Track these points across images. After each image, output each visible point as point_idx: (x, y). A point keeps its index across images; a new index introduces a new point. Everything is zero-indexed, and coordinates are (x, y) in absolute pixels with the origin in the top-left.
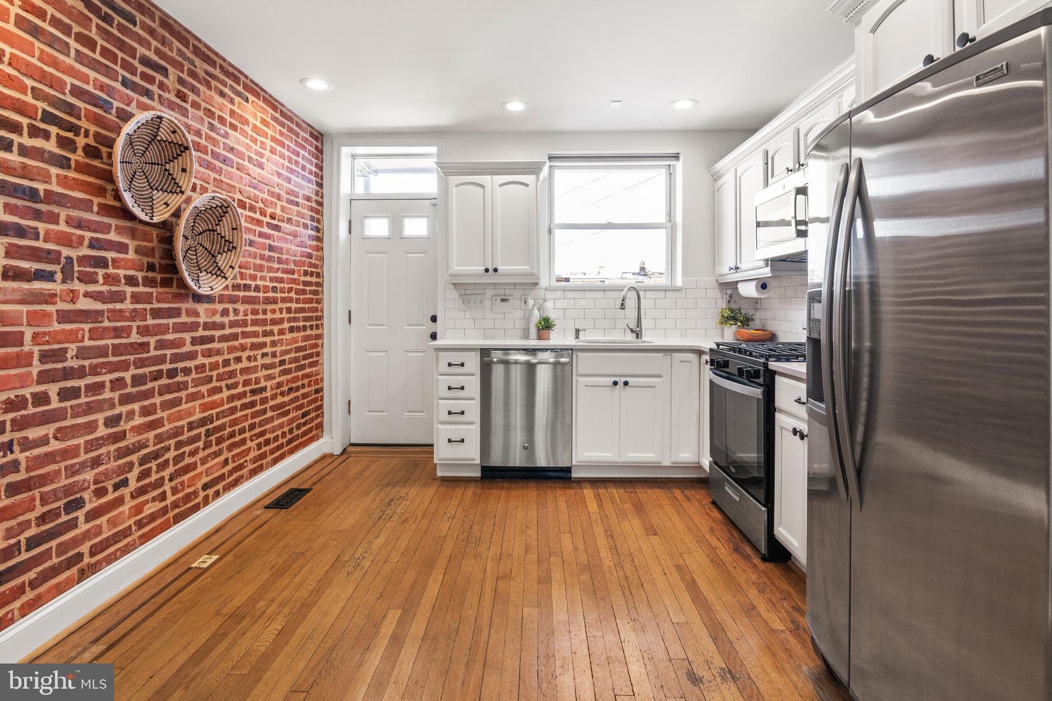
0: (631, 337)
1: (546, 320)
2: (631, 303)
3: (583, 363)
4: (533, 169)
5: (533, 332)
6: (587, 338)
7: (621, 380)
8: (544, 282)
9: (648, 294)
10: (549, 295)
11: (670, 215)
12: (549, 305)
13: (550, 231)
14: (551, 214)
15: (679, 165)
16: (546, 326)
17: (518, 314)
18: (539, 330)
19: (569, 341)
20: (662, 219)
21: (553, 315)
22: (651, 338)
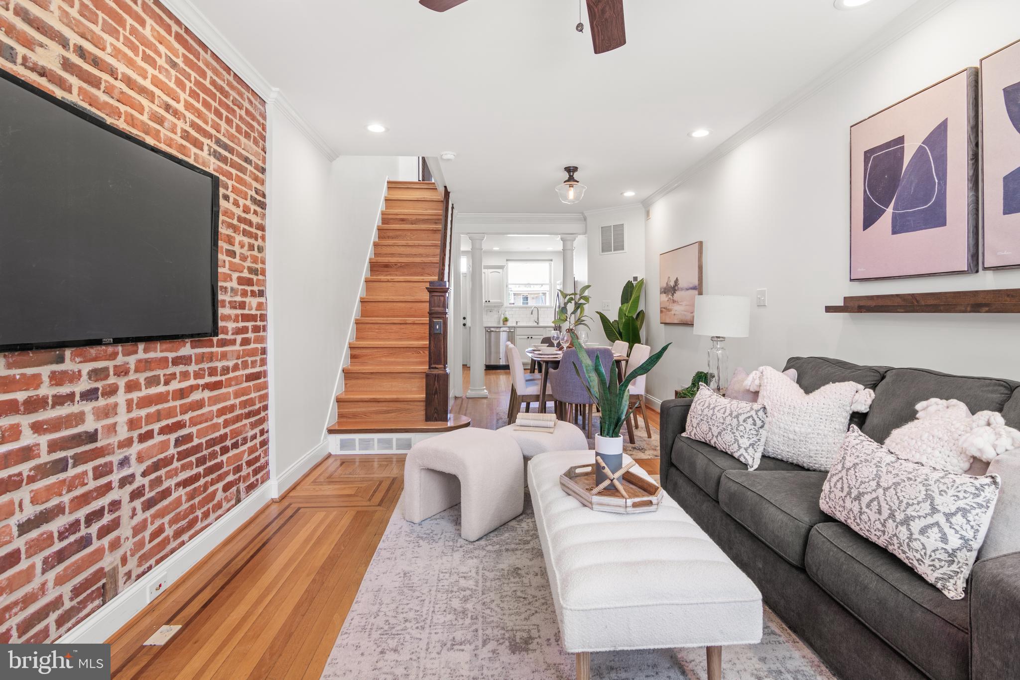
0: (535, 324)
1: (506, 318)
2: (535, 312)
3: (518, 331)
4: (502, 267)
5: (502, 322)
6: (519, 324)
7: (530, 337)
8: (506, 304)
9: (541, 309)
10: (507, 309)
11: (550, 282)
12: (507, 313)
13: (507, 286)
14: (507, 280)
15: (553, 263)
16: (506, 320)
17: (496, 316)
18: (504, 322)
19: (514, 325)
20: (548, 282)
21: (508, 317)
22: (541, 324)
